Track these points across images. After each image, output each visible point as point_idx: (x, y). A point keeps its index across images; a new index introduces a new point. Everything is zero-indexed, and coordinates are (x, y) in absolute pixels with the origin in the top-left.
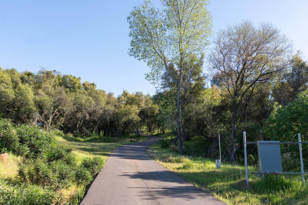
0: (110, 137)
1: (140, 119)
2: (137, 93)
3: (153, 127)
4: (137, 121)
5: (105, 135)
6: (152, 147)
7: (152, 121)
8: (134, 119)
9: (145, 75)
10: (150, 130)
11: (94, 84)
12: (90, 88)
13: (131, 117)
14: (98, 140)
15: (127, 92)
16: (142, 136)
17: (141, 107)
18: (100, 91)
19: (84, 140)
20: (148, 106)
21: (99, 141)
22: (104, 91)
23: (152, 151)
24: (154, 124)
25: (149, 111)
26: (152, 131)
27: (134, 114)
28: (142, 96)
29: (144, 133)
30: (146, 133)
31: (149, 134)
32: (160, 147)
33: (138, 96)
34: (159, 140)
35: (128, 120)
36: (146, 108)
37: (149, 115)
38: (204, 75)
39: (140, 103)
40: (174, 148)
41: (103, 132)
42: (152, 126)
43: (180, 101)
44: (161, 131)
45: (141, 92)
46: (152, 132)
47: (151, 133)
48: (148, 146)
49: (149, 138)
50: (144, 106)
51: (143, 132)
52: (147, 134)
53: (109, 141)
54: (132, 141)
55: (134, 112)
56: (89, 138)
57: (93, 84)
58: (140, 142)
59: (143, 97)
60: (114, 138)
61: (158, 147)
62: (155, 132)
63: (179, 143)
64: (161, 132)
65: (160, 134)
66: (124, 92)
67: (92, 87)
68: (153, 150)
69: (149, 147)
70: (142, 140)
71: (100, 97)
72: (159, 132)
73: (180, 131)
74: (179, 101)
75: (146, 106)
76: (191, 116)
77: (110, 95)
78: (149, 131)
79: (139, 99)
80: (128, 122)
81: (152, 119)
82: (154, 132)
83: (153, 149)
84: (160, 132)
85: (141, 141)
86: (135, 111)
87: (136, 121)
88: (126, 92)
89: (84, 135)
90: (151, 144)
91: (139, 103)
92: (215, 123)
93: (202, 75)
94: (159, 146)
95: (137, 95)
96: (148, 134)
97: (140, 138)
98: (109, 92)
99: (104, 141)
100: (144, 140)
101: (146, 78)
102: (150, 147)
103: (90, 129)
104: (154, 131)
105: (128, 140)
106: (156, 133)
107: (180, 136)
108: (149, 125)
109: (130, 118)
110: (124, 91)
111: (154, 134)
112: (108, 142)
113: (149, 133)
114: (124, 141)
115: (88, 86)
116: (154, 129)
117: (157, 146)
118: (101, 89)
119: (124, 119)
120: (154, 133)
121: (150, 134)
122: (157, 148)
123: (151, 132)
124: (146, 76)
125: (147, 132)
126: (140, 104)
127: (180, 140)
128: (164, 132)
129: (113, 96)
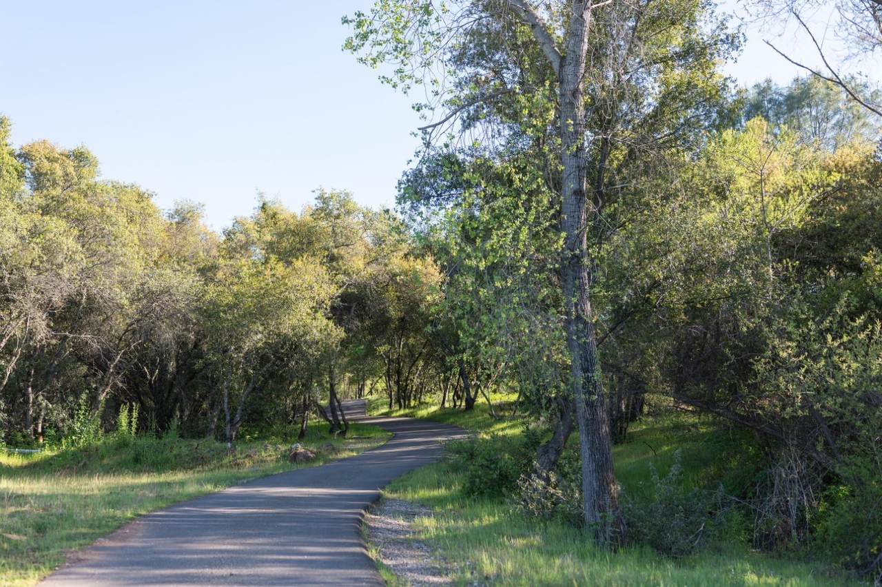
0: (171, 437)
1: (339, 333)
2: (323, 199)
3: (417, 381)
4: (327, 348)
5: (143, 425)
6: (409, 496)
7: (411, 350)
8: (305, 334)
9: (345, 21)
10: (402, 396)
11: (82, 153)
12: (59, 172)
13: (288, 324)
14: (102, 458)
15: (277, 205)
16: (359, 428)
17: (346, 273)
18: (119, 189)
19: (25, 462)
20: (386, 265)
21: (105, 461)
22: (143, 189)
23: (402, 522)
24: (421, 363)
25: (392, 294)
26: (415, 399)
27: (304, 308)
28: (348, 213)
29: (375, 413)
30: (385, 410)
31: (399, 413)
32: (456, 488)
33: (329, 215)
34: (447, 448)
35: (277, 344)
36: (374, 277)
37: (393, 313)
38: (722, 26)
39: (342, 251)
40: (552, 495)
41: (135, 414)
42: (411, 377)
43: (580, 182)
44: (459, 398)
45: (347, 194)
46: (413, 403)
47: (407, 411)
48: (383, 488)
49: (395, 437)
50: (362, 266)
51: (368, 406)
52: (386, 415)
53: (167, 461)
54: (295, 457)
55: (307, 294)
56: (52, 450)
57: (80, 157)
58: (344, 459)
59: (355, 221)
60: (195, 443)
61: (442, 492)
62: (427, 403)
63: (586, 463)
64: (458, 403)
65: (454, 412)
66: (264, 207)
67: (71, 170)
68: (409, 515)
69: (387, 494)
70: (352, 450)
71: (114, 220)
72: (447, 405)
73: (588, 380)
74: (571, 186)
75: (373, 269)
76: (655, 284)
77: (183, 219)
78: (398, 401)
79: (334, 231)
80: (276, 352)
81: (411, 341)
82: (421, 403)
83: (412, 503)
84: (452, 404)
85: (345, 455)
86: (312, 288)
87: (317, 343)
88: (272, 208)
89: (35, 431)
90: (400, 475)
91: (335, 251)
92: (826, 324)
93: (705, 28)
94: (448, 487)
95: (322, 209)
96: (394, 414)
97: (348, 435)
98: (176, 203)
99: (137, 463)
100: (366, 449)
101: (349, 45)
102: (395, 496)
103: (71, 399)
104: (423, 400)
105: (270, 453)
106: (433, 409)
107: (594, 413)
108: (396, 373)
109: (286, 329)
110: (264, 204)
111: (423, 413)
112: (158, 466)
113: (397, 411)
114: (248, 456)
115: (46, 165)
116: (421, 390)
117: (439, 487)
118: (121, 182)
119: (256, 338)
120: (420, 409)
121: (400, 416)
122: (441, 501)
123: (409, 407)
124: (350, 31)
125: (390, 406)
126: (342, 258)
127: (593, 442)
128: (470, 402)
129: (201, 222)
